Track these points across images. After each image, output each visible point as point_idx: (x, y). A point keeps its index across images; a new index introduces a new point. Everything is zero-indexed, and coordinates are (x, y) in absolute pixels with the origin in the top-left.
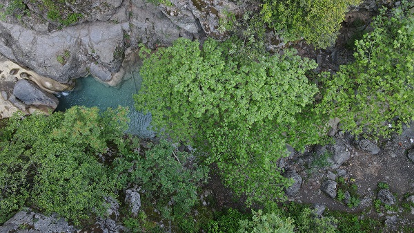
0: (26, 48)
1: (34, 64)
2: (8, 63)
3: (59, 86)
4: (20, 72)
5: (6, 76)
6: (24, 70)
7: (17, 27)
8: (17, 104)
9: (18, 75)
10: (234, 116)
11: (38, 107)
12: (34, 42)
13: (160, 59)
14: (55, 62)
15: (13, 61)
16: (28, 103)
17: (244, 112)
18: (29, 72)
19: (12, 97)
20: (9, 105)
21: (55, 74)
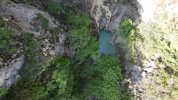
0: (115, 21)
1: (111, 23)
2: (111, 14)
3: (107, 29)
4: (109, 18)
5: (107, 14)
6: (109, 19)
7: (121, 17)
8: (100, 19)
9: (108, 18)
10: (104, 84)
11: (99, 25)
12: (117, 22)
13: (117, 60)
14: (113, 28)
15: (111, 16)
16: (100, 22)
17: (105, 86)
18: (109, 20)
19: (101, 18)
20: (99, 17)
21: (110, 28)
